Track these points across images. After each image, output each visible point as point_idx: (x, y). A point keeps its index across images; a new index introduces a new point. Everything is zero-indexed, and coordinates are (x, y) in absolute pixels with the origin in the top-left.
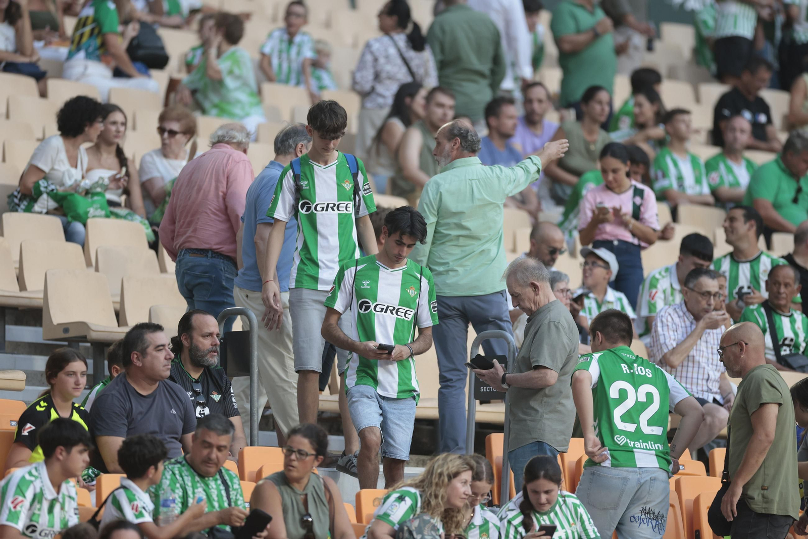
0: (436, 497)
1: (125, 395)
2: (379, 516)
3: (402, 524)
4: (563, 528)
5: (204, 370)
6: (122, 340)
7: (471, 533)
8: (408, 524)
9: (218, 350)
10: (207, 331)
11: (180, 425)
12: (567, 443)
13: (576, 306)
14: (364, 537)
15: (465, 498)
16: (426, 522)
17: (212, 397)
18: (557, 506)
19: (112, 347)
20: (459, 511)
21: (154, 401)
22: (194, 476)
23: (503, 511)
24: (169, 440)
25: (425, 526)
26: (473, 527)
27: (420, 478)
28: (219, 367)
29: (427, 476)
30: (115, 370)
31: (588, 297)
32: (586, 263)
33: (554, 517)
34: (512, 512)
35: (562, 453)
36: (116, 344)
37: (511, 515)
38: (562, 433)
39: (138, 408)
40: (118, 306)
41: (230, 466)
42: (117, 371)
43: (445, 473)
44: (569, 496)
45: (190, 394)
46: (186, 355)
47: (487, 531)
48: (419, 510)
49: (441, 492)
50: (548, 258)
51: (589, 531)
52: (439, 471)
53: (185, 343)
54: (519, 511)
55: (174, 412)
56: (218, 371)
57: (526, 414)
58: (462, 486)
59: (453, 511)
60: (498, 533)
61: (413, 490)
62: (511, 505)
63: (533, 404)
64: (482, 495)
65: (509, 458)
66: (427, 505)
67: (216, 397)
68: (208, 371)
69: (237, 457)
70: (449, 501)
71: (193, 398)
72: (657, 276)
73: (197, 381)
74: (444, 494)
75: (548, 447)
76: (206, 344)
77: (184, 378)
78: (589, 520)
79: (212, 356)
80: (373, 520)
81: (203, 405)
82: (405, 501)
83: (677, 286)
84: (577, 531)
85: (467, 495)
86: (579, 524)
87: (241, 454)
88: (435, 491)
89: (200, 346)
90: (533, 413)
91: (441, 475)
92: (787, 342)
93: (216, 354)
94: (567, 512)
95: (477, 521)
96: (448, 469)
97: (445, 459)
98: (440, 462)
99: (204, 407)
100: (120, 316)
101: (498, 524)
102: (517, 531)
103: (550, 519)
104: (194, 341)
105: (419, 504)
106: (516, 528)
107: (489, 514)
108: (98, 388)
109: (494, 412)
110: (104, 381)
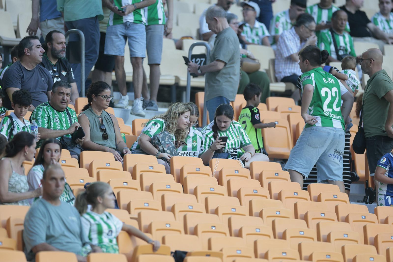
0: (172, 124)
1: (20, 70)
2: (144, 132)
3: (155, 136)
4: (233, 138)
5: (58, 60)
6: (18, 45)
7: (188, 140)
8: (158, 136)
9: (65, 50)
10: (60, 41)
11: (46, 86)
12: (234, 97)
13: (240, 30)
14: (136, 142)
15: (186, 125)
16: (166, 135)
17: (62, 74)
18: (230, 128)
19: (13, 49)
20: (183, 131)
21: (33, 73)
22: (54, 111)
23: (204, 130)
24: (41, 93)
25: (165, 137)
26: (189, 137)
27: (165, 114)
28: (66, 59)
29: (168, 114)
30: (15, 59)
31: (246, 26)
32: (244, 9)
33: (229, 133)
34: (208, 130)
35: (232, 102)
36: (15, 47)
37: (208, 132)
38: (232, 92)
39: (26, 76)
40: (16, 28)
41: (71, 106)
42: (16, 60)
43: (177, 112)
44: (236, 123)
45: (51, 72)
46: (49, 53)
47: (196, 139)
48: (164, 130)
49: (175, 121)
50: (226, 6)
51: (246, 140)
52: (174, 111)
53: (49, 47)
54: (211, 130)
55: (43, 79)
56: (65, 61)
57: (214, 83)
58: (185, 119)
59: (181, 131)
60: (201, 141)
61: (161, 120)
62: (208, 127)
63: (218, 78)
64: (193, 122)
65: (207, 104)
66: (168, 127)
67: (64, 73)
68: (60, 61)
69: (74, 103)
70: (178, 126)
71: (53, 74)
72: (280, 16)
73: (55, 66)
74: (176, 122)
75: (225, 99)
76: (59, 47)
77: (48, 64)
78: (246, 135)
79: (62, 53)
80: (141, 134)
81: (58, 77)
82: (157, 125)
83: (289, 21)
84: (240, 140)
85: (187, 123)
86: (241, 137)
87: (76, 101)
88: (172, 121)
89: (57, 48)
90: (218, 82)
91: (175, 113)
92: (342, 48)
93: (64, 52)
94: (235, 131)
95: (191, 135)
96: (178, 110)
97: (177, 105)
98: (175, 107)
99: (58, 78)
100: (17, 32)
101: (201, 136)
102: (210, 140)
103: (227, 134)
104: (54, 46)
105: (164, 127)
106: (210, 139)
107: (197, 131)
108: (6, 68)
109: (200, 82)
110: (9, 65)
